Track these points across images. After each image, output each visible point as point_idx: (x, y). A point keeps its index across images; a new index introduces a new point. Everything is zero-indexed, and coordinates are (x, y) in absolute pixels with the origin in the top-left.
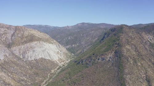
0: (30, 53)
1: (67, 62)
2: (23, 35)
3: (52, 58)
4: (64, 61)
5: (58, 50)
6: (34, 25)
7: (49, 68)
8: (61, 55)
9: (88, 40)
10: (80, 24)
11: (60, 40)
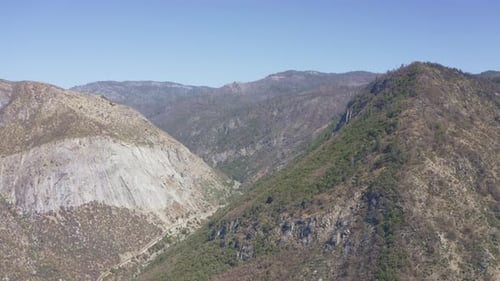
0: (46, 182)
1: (204, 217)
2: (36, 113)
3: (138, 204)
4: (187, 216)
5: (170, 171)
6: (127, 82)
7: (116, 243)
8: (180, 192)
9: (297, 130)
10: (279, 74)
11: (198, 133)
